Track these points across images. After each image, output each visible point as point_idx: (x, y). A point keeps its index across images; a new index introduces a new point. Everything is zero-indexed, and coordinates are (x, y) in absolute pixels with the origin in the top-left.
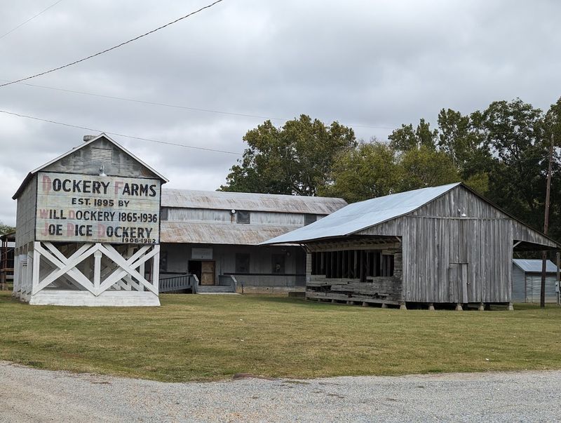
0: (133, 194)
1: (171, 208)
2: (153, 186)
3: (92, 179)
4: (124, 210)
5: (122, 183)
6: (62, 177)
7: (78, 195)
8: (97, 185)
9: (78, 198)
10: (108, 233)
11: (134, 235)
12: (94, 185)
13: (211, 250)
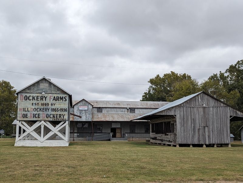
0: (57, 101)
1: (104, 108)
2: (65, 97)
3: (40, 95)
4: (53, 107)
5: (52, 96)
6: (28, 95)
7: (34, 102)
8: (42, 97)
9: (34, 103)
10: (46, 117)
11: (57, 117)
12: (41, 98)
13: (120, 124)
